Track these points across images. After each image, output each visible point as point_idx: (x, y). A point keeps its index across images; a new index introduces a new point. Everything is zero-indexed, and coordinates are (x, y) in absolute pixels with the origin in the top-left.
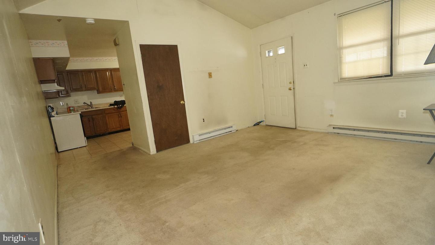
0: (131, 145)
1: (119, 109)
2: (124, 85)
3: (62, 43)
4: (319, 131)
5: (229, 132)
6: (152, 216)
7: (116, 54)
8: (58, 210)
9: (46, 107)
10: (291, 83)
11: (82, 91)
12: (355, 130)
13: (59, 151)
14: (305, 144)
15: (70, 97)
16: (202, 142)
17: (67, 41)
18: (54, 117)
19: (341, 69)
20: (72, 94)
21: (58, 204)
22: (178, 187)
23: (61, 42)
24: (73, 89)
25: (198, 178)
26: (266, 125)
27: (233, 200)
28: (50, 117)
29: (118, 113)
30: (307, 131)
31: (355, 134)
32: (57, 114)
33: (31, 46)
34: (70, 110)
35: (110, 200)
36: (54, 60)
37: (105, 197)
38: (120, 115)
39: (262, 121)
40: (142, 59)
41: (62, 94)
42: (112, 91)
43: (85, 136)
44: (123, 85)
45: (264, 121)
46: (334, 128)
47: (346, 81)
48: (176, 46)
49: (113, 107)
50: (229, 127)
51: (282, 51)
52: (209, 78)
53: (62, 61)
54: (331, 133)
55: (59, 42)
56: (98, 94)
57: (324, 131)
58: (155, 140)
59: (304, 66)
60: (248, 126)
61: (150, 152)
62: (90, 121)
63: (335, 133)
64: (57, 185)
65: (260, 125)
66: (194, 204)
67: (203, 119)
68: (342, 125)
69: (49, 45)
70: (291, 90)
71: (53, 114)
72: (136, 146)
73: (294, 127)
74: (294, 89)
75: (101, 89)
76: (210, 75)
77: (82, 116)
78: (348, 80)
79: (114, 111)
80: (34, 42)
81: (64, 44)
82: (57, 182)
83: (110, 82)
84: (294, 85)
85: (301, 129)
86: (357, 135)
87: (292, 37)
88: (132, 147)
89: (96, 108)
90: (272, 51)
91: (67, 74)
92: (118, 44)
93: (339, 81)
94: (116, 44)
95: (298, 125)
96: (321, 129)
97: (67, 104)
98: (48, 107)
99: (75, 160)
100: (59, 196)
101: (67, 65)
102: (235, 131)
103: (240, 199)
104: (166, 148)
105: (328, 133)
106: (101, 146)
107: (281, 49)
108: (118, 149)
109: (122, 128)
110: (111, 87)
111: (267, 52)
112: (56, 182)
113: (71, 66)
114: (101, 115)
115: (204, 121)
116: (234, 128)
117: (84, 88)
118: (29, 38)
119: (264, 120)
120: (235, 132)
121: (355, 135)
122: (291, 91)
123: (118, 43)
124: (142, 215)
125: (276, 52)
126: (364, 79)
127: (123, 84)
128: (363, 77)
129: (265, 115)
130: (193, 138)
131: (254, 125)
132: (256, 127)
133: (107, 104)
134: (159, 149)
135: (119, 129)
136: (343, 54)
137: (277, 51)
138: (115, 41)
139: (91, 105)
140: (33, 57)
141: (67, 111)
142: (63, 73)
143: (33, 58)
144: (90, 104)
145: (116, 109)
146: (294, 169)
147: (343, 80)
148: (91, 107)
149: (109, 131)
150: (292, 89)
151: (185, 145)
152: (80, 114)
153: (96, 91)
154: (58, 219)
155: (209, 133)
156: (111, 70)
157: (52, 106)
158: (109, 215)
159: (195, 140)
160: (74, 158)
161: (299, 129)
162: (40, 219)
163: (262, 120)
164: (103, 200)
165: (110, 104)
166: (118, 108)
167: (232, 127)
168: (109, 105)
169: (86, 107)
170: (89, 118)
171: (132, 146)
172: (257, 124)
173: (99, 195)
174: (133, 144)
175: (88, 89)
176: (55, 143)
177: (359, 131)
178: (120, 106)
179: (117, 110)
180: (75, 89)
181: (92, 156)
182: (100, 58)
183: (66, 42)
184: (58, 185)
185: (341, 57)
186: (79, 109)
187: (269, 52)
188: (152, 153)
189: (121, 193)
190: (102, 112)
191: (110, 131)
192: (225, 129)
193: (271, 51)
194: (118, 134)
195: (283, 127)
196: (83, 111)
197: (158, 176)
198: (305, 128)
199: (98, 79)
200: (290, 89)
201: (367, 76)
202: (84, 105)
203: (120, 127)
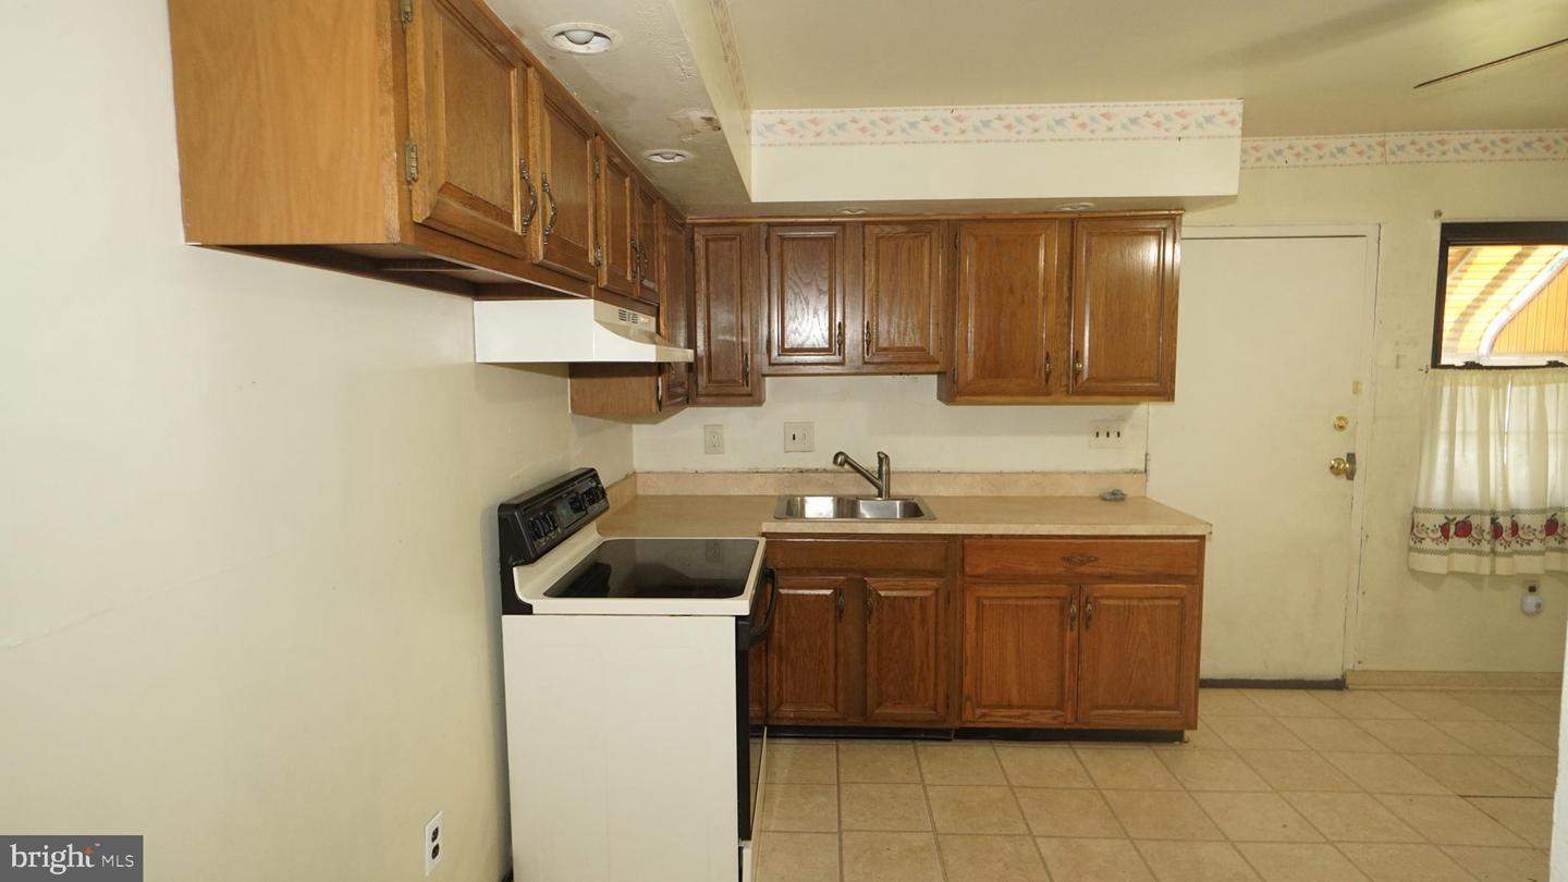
24: (785, 351)
38: (1074, 609)
42: (1049, 394)
56: (940, 399)
62: (843, 611)
75: (968, 367)
83: (1049, 313)
109: (1066, 719)
110: (1048, 357)
114: (933, 583)
117: (853, 354)
135: (1043, 719)
139: (878, 477)
144: (871, 464)
148: (875, 491)
149: (967, 715)
153: (934, 379)
156: (1072, 221)
169: (848, 484)
170: (838, 592)
175: (879, 359)
186: (801, 490)
190: (946, 560)
199: (968, 285)
202: (836, 468)
203: (1060, 707)
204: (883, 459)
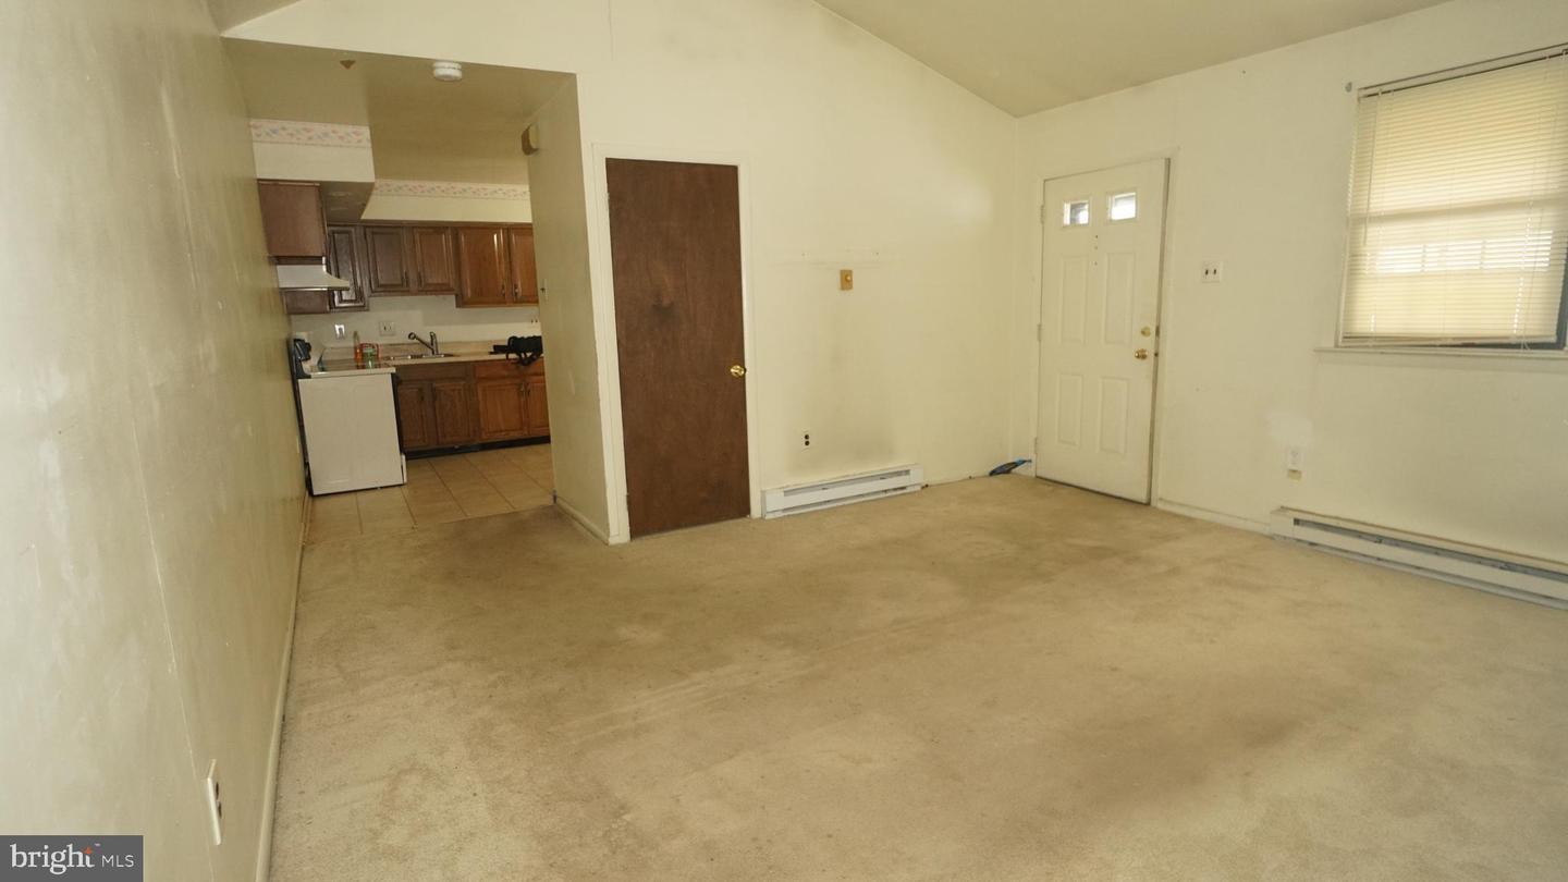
0: (548, 501)
1: (522, 367)
2: (543, 289)
3: (354, 133)
4: (1240, 524)
5: (895, 489)
6: (582, 780)
7: (526, 175)
8: (285, 708)
9: (288, 342)
10: (1149, 334)
11: (408, 292)
12: (1380, 542)
13: (315, 493)
14: (1174, 571)
15: (366, 313)
16: (793, 517)
17: (371, 129)
18: (309, 377)
19: (1350, 300)
20: (375, 302)
21: (288, 688)
22: (686, 682)
23: (350, 129)
24: (379, 286)
25: (761, 656)
26: (1037, 477)
27: (869, 760)
28: (296, 374)
29: (518, 381)
30: (1190, 520)
31: (1381, 556)
32: (322, 366)
33: (254, 138)
34: (363, 355)
35: (455, 697)
36: (324, 191)
37: (437, 684)
38: (523, 387)
39: (1024, 462)
40: (610, 208)
41: (341, 301)
42: (505, 303)
43: (402, 450)
44: (540, 292)
45: (1030, 461)
46: (1297, 522)
47: (1367, 347)
48: (732, 172)
49: (503, 356)
50: (898, 474)
51: (1123, 210)
52: (843, 288)
53: (350, 194)
54: (1285, 538)
55: (342, 129)
56: (457, 306)
57: (1258, 528)
58: (628, 497)
59: (1207, 273)
60: (966, 473)
61: (608, 535)
62: (422, 398)
63: (1299, 540)
64: (292, 617)
65: (1015, 473)
66: (731, 757)
67: (807, 437)
68: (1334, 514)
69: (310, 138)
70: (1144, 357)
71: (306, 366)
72: (565, 505)
73: (1142, 496)
74: (1156, 355)
75: (469, 293)
76: (846, 280)
77: (397, 381)
78: (1374, 347)
79: (505, 373)
80: (266, 125)
81: (360, 137)
82: (297, 605)
83: (502, 269)
84: (1157, 343)
85: (1168, 508)
86: (1387, 561)
87: (1168, 161)
88: (552, 506)
89: (446, 355)
90: (1086, 207)
91: (365, 234)
92: (536, 150)
93: (1337, 346)
94: (528, 149)
95: (1160, 490)
96: (1245, 519)
97: (355, 334)
98: (292, 343)
99: (362, 533)
100: (294, 656)
101: (365, 205)
102: (918, 488)
103: (895, 760)
104: (663, 527)
105: (1271, 537)
106: (448, 490)
107: (1120, 202)
108: (504, 509)
109: (524, 434)
110: (503, 288)
111: (1067, 207)
112: (293, 606)
113: (376, 211)
114: (462, 383)
115: (807, 443)
116: (915, 479)
117: (413, 286)
118: (250, 114)
119: (1031, 456)
120: (918, 492)
121: (1379, 559)
122: (1145, 361)
123: (534, 145)
124: (549, 768)
125: (1100, 212)
126: (1441, 346)
127: (539, 287)
128: (1439, 339)
129: (1036, 439)
130: (763, 500)
131: (993, 473)
132: (996, 480)
133: (484, 343)
134: (639, 527)
136: (1365, 242)
137: (1106, 209)
138: (525, 138)
139: (432, 345)
140: (259, 176)
141: (353, 357)
142: (353, 230)
143: (259, 180)
144: (428, 340)
145: (514, 366)
146: (1115, 669)
147: (1356, 343)
148: (430, 351)
149: (484, 436)
150: (1150, 357)
151: (731, 522)
152: (392, 374)
153: (453, 297)
154: (282, 741)
155: (824, 487)
156: (507, 230)
157: (309, 338)
158: (441, 754)
159: (769, 509)
160: (361, 524)
161: (1160, 506)
162: (214, 761)
163: (1025, 458)
164: (430, 692)
165: (495, 347)
166: (520, 361)
167: (907, 472)
168: (492, 350)
169: (416, 350)
170: (420, 390)
171: (551, 502)
172: (1006, 470)
173: (421, 672)
174: (555, 498)
175: (426, 289)
176: (306, 465)
177: (1397, 545)
178: (529, 354)
179: (518, 368)
180: (382, 286)
181: (415, 522)
182: (475, 186)
183: (366, 132)
184: (296, 619)
185: (1355, 256)
186: (392, 354)
187: (1075, 209)
188: (613, 541)
189: (492, 677)
190: (468, 372)
191: (486, 438)
192: (883, 477)
193: (1084, 204)
194: (512, 450)
195: (1098, 493)
196: (402, 362)
197: (624, 632)
198: (1181, 505)
199: (465, 256)
200: (1142, 356)
201: (1454, 339)
202: (410, 341)
203: (521, 429)
204: (433, 337)
